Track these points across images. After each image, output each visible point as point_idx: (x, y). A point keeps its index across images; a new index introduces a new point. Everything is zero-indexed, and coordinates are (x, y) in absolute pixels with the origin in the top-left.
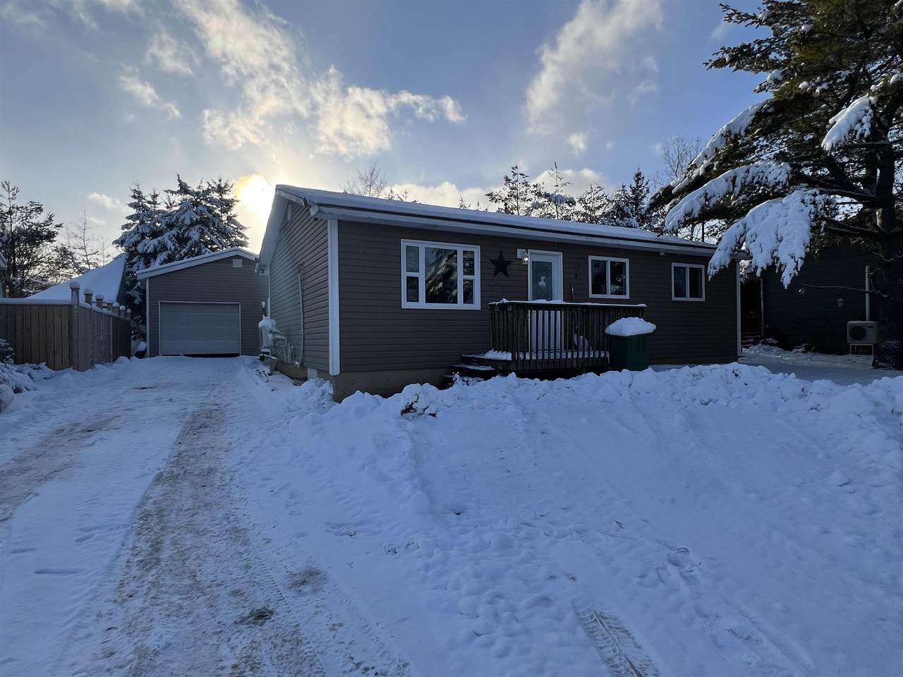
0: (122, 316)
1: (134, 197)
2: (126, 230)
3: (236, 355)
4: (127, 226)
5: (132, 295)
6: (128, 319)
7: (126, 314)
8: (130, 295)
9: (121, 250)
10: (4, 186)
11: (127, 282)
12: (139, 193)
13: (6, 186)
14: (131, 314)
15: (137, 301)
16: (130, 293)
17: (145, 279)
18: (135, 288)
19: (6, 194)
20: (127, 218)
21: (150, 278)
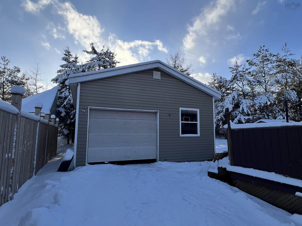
0: (52, 123)
1: (66, 55)
2: (59, 73)
3: (154, 161)
4: (60, 71)
5: (60, 110)
6: (57, 125)
7: (55, 122)
8: (59, 111)
9: (56, 85)
10: (2, 59)
11: (58, 103)
12: (69, 52)
13: (3, 59)
14: (59, 122)
15: (63, 114)
16: (59, 109)
17: (77, 84)
18: (63, 105)
19: (3, 63)
20: (60, 66)
21: (82, 83)
